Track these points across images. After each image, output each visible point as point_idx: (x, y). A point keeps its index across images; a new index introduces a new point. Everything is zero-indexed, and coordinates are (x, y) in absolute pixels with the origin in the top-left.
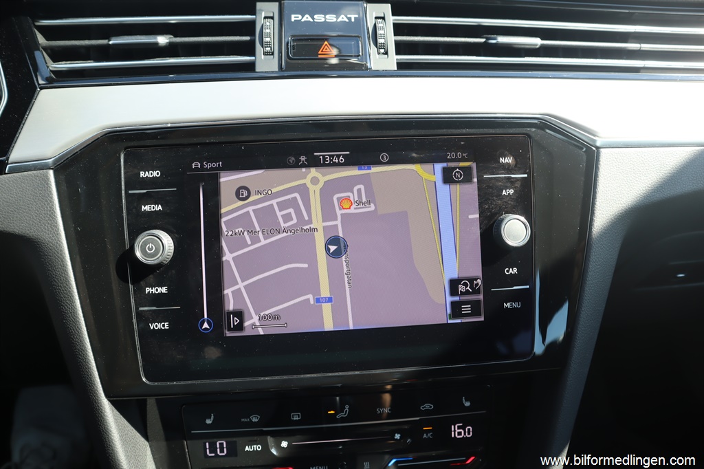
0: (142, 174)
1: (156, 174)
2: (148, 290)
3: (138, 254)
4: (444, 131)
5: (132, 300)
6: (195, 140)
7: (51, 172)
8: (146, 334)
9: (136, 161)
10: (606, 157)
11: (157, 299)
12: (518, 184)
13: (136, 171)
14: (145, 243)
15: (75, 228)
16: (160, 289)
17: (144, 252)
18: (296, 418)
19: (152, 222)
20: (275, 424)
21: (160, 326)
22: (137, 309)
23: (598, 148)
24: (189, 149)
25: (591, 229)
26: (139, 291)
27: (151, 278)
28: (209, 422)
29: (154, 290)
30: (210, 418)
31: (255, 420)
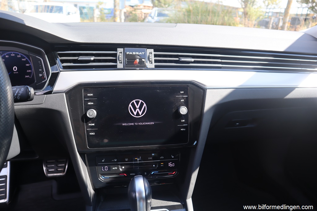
0: (88, 95)
1: (92, 95)
2: (89, 124)
3: (88, 115)
4: (166, 85)
5: (85, 127)
6: (102, 86)
7: (64, 94)
8: (89, 136)
9: (87, 91)
10: (208, 91)
11: (92, 127)
12: (185, 98)
13: (87, 94)
14: (90, 112)
15: (71, 108)
16: (92, 124)
17: (89, 115)
18: (127, 160)
19: (91, 107)
20: (121, 162)
21: (92, 134)
22: (86, 129)
23: (206, 89)
24: (100, 89)
25: (204, 111)
26: (87, 125)
27: (90, 121)
28: (103, 161)
29: (91, 125)
30: (103, 160)
31: (116, 160)
